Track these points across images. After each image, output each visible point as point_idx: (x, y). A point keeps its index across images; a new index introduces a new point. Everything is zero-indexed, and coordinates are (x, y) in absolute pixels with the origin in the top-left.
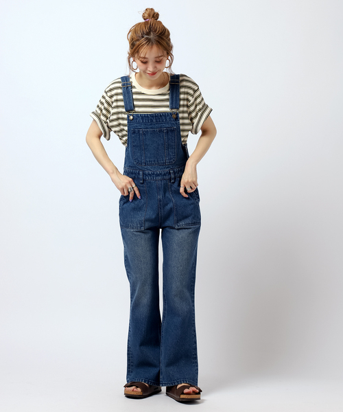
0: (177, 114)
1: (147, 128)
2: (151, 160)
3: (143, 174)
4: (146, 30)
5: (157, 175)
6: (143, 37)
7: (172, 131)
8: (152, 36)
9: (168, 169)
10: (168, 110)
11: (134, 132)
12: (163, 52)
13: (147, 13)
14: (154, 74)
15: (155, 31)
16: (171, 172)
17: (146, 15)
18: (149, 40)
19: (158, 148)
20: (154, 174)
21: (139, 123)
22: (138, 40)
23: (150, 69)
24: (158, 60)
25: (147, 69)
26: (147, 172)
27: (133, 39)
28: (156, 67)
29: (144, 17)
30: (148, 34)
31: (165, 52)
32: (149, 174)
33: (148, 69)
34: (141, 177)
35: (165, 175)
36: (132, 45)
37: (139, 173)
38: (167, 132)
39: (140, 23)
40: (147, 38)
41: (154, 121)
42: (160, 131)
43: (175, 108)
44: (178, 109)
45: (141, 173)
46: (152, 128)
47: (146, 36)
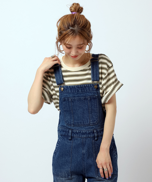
0: (98, 85)
1: (74, 97)
2: (78, 122)
3: (72, 132)
4: (71, 23)
5: (83, 134)
6: (69, 28)
7: (94, 99)
8: (76, 28)
9: (92, 129)
10: (90, 82)
11: (65, 100)
12: (84, 41)
13: (74, 7)
14: (76, 56)
15: (79, 24)
16: (95, 131)
17: (73, 9)
18: (73, 31)
19: (83, 113)
20: (80, 133)
21: (68, 93)
22: (64, 30)
23: (73, 53)
24: (79, 46)
25: (70, 52)
26: (75, 131)
27: (60, 29)
28: (77, 52)
29: (71, 10)
30: (73, 26)
31: (86, 41)
32: (76, 133)
33: (72, 53)
34: (70, 134)
35: (89, 133)
36: (60, 33)
37: (69, 132)
38: (91, 99)
39: (67, 15)
40: (72, 30)
41: (80, 91)
42: (85, 99)
43: (96, 81)
44: (98, 81)
45: (70, 131)
46: (78, 96)
47: (71, 28)
